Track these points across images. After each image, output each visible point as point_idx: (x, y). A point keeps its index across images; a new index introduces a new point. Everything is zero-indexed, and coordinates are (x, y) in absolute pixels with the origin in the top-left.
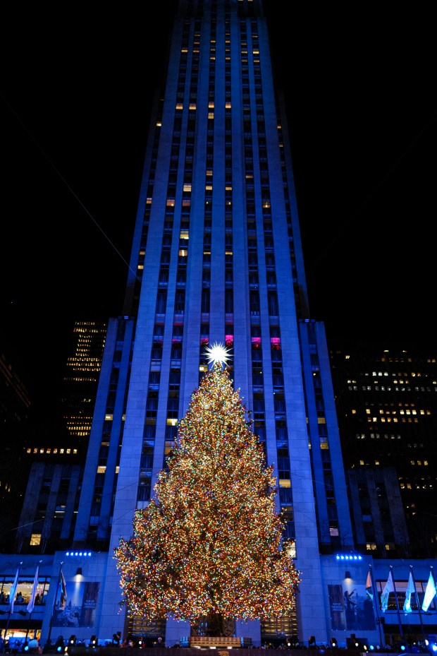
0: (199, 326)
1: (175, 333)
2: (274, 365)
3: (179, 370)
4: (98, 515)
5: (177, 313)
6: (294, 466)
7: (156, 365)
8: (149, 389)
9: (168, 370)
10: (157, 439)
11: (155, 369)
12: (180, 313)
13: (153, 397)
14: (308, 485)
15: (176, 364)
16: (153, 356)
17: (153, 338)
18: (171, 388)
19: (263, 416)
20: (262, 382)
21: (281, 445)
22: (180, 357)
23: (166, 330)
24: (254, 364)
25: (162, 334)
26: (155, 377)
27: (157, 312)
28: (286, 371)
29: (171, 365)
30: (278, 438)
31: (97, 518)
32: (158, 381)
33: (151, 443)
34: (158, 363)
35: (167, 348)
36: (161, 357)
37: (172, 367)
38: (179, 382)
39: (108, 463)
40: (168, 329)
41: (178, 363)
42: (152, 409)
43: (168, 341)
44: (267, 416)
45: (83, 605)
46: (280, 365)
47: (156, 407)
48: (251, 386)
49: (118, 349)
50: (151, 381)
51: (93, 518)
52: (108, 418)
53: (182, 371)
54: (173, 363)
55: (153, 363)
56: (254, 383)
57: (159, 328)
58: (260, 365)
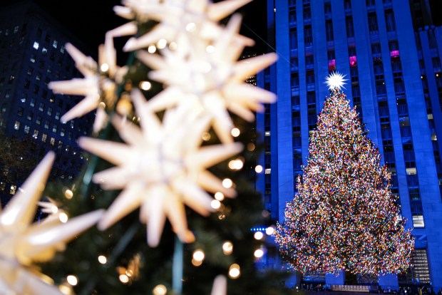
0: (326, 53)
1: (307, 63)
2: (395, 75)
3: (314, 91)
4: (270, 202)
5: (307, 46)
6: (418, 157)
7: (295, 91)
8: (293, 110)
9: (306, 94)
10: (303, 147)
11: (295, 94)
12: (310, 45)
13: (296, 115)
14: (432, 170)
15: (311, 88)
16: (292, 84)
17: (291, 69)
18: (309, 107)
19: (388, 120)
20: (385, 91)
21: (405, 141)
22: (313, 81)
23: (299, 62)
24: (377, 77)
25: (297, 65)
26: (296, 100)
27: (291, 48)
28: (406, 79)
29: (307, 89)
30: (402, 136)
31: (270, 205)
32: (299, 103)
33: (299, 150)
34: (297, 89)
35: (302, 76)
36: (298, 84)
37: (309, 91)
38: (315, 101)
39: (272, 167)
40: (301, 60)
41: (313, 86)
42: (296, 125)
43: (302, 69)
44: (391, 118)
45: (267, 262)
46: (400, 74)
47: (299, 123)
48: (376, 96)
49: (267, 81)
50: (293, 103)
51: (267, 205)
52: (268, 134)
53: (316, 92)
54: (309, 87)
55: (293, 90)
56: (378, 93)
57: (294, 61)
58: (382, 77)
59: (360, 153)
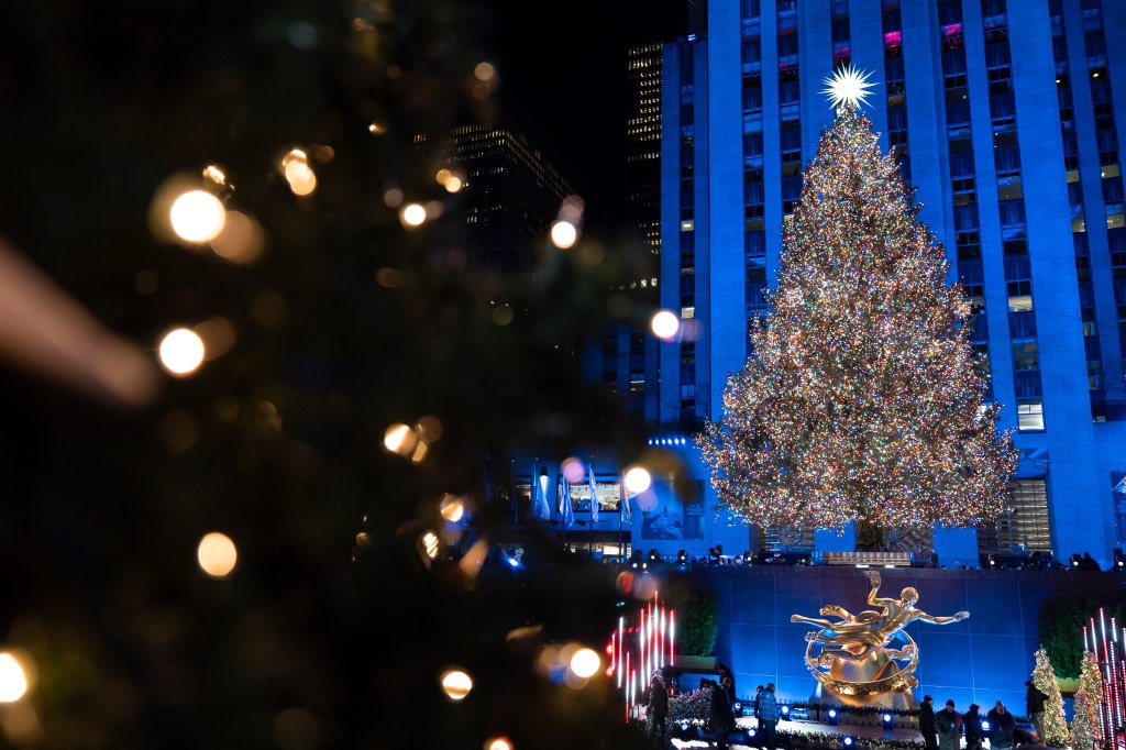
0: (828, 27)
1: (781, 52)
2: (992, 75)
3: (798, 121)
4: (692, 382)
5: (783, 9)
6: (1039, 269)
7: (753, 120)
8: (747, 167)
9: (777, 126)
10: (768, 254)
11: (752, 128)
12: (789, 8)
13: (754, 179)
14: (1070, 300)
15: (790, 114)
16: (745, 105)
17: (742, 68)
18: (785, 158)
19: (970, 184)
20: (967, 117)
21: (1010, 233)
22: (796, 96)
23: (764, 49)
24: (949, 82)
25: (758, 57)
26: (753, 143)
27: (744, 15)
28: (1020, 85)
29: (781, 115)
30: (1004, 220)
31: (692, 388)
32: (760, 150)
33: (760, 261)
34: (757, 116)
35: (770, 84)
36: (760, 104)
37: (785, 119)
38: (799, 145)
39: (696, 302)
40: (769, 44)
41: (795, 109)
42: (754, 203)
43: (769, 68)
44: (979, 181)
46: (1007, 73)
47: (762, 197)
48: (945, 127)
49: (686, 101)
50: (746, 151)
51: (685, 388)
52: (687, 226)
53: (802, 123)
54: (785, 110)
55: (748, 117)
56: (950, 120)
57: (751, 47)
58: (962, 81)
59: (900, 257)
